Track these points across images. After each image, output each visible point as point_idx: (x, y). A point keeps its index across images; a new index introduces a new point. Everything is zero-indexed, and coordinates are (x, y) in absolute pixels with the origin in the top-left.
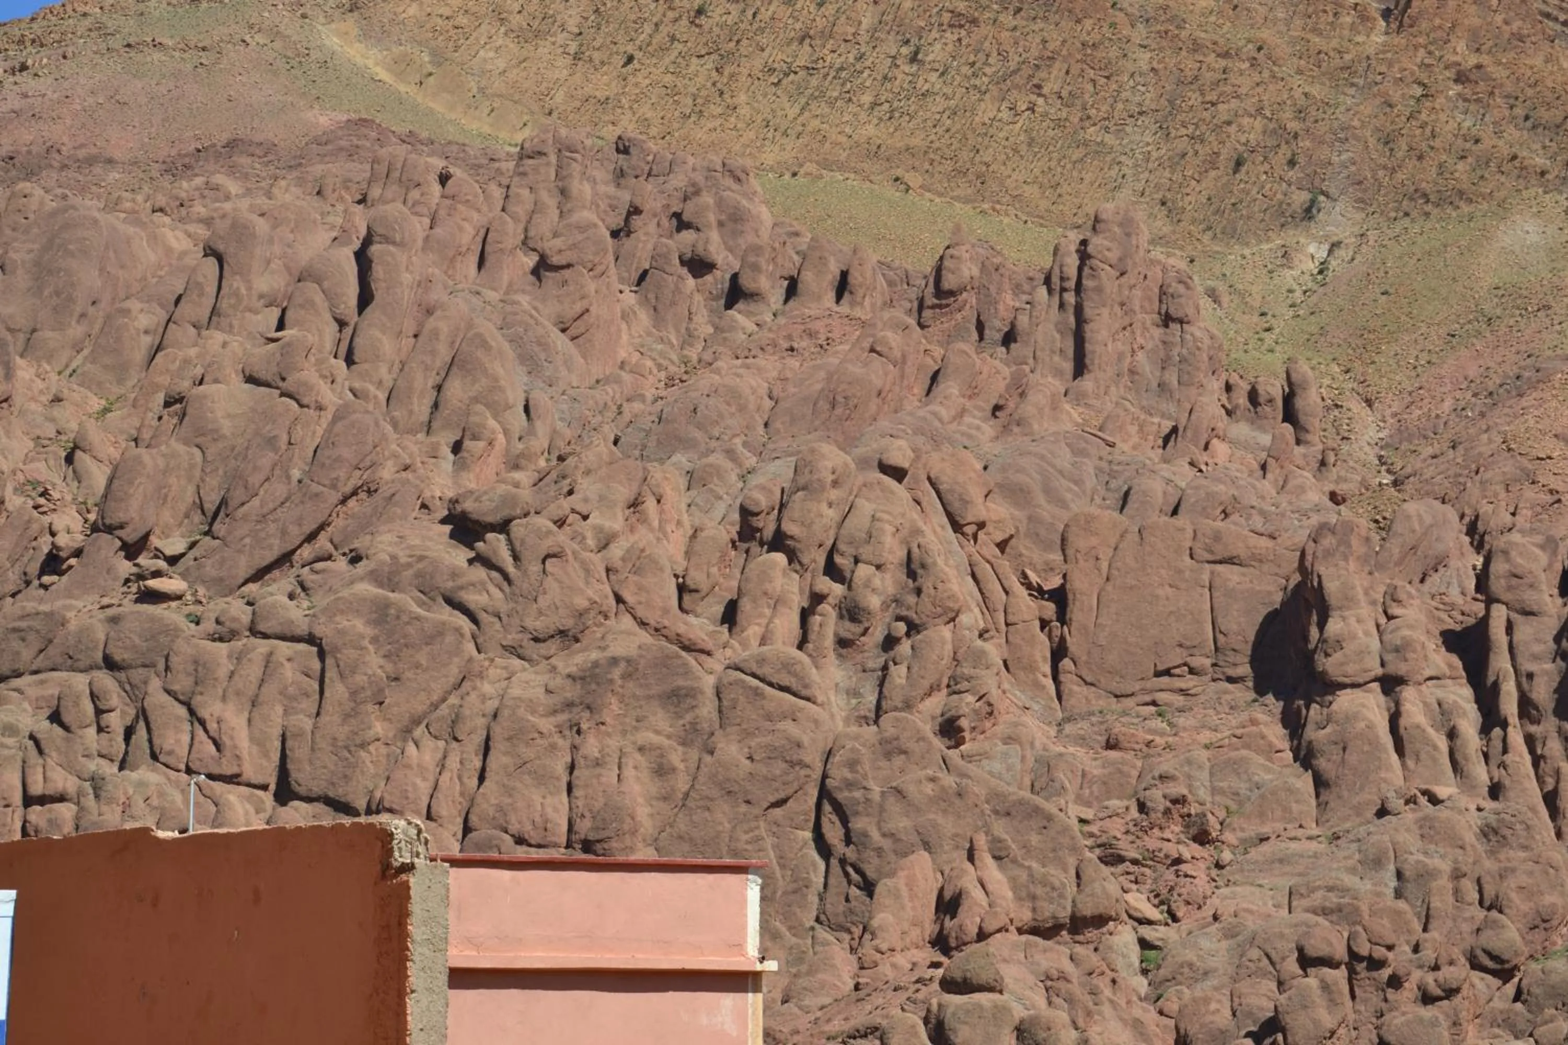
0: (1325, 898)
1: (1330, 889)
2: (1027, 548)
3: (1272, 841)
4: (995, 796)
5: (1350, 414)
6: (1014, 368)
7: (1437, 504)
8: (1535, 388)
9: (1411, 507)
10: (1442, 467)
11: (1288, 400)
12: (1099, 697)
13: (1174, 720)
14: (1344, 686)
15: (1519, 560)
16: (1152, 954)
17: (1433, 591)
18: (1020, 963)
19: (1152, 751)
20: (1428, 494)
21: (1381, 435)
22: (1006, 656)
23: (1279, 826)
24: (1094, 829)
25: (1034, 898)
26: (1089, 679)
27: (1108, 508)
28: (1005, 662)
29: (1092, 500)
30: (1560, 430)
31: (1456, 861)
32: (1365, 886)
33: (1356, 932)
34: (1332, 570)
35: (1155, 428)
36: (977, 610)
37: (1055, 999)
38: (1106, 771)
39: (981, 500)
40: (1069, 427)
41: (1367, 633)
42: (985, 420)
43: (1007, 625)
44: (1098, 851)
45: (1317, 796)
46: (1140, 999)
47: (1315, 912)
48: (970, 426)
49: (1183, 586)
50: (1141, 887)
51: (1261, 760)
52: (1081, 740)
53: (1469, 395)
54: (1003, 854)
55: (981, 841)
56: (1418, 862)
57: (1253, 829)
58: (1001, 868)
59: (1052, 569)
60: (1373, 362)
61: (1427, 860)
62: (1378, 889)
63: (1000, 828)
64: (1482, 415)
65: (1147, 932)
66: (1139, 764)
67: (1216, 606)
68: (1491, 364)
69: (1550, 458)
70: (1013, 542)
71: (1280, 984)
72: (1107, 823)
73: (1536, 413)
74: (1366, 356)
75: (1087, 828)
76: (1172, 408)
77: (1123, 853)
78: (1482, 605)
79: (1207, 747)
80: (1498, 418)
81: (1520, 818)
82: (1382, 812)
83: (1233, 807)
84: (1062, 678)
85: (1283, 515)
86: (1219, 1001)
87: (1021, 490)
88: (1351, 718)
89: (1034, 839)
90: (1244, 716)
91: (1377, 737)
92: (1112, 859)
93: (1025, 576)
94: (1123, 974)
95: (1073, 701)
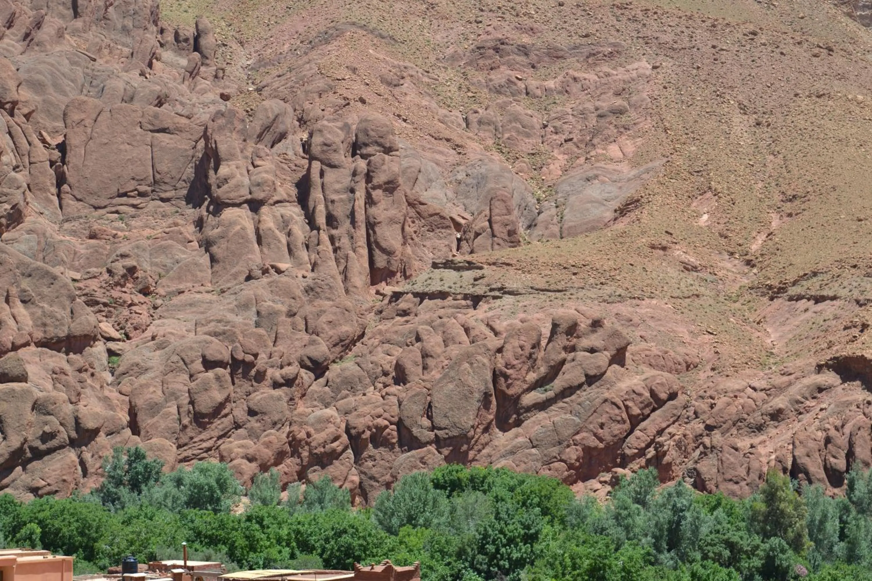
0: (216, 327)
1: (219, 321)
2: (42, 118)
3: (186, 294)
4: (21, 264)
5: (231, 50)
6: (35, 12)
7: (282, 102)
8: (336, 40)
9: (267, 103)
10: (283, 82)
11: (197, 39)
12: (85, 207)
13: (129, 222)
14: (228, 205)
15: (329, 136)
16: (115, 358)
17: (279, 152)
18: (36, 363)
19: (116, 240)
20: (275, 97)
21: (249, 63)
22: (29, 182)
23: (189, 285)
24: (81, 285)
25: (45, 325)
26: (79, 197)
27: (92, 97)
28: (28, 186)
29: (82, 91)
30: (349, 64)
31: (290, 306)
32: (238, 319)
33: (236, 347)
34: (223, 137)
35: (119, 51)
36: (11, 154)
37: (58, 385)
38: (89, 251)
39: (15, 89)
40: (67, 48)
41: (242, 175)
42: (18, 41)
43: (30, 163)
44: (83, 298)
45: (212, 267)
46: (108, 384)
47: (210, 335)
48: (8, 45)
49: (134, 143)
50: (109, 320)
51: (180, 247)
52: (74, 233)
53: (298, 43)
54: (27, 299)
55: (14, 291)
56: (269, 306)
57: (174, 287)
58: (25, 308)
59: (57, 132)
60: (245, 21)
61: (275, 306)
62: (246, 321)
63: (25, 284)
64: (306, 53)
65: (112, 345)
66: (108, 247)
67: (155, 156)
68: (311, 25)
69: (344, 79)
70: (34, 114)
71: (191, 376)
72: (89, 282)
73: (336, 54)
74: (241, 17)
75: (77, 284)
76: (129, 40)
77: (98, 299)
78: (307, 161)
79: (148, 238)
80: (313, 55)
81: (327, 282)
82: (249, 278)
83: (163, 273)
84: (63, 196)
85: (194, 105)
86: (155, 386)
87: (40, 84)
88: (231, 224)
89: (46, 290)
90: (170, 221)
91: (247, 235)
92: (92, 302)
93: (41, 134)
94: (98, 370)
95: (69, 210)
